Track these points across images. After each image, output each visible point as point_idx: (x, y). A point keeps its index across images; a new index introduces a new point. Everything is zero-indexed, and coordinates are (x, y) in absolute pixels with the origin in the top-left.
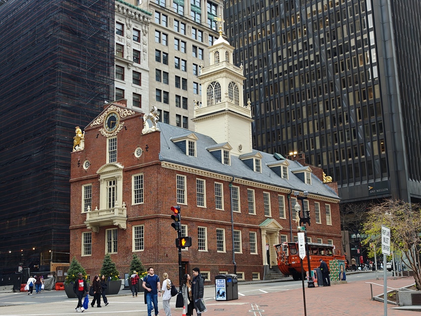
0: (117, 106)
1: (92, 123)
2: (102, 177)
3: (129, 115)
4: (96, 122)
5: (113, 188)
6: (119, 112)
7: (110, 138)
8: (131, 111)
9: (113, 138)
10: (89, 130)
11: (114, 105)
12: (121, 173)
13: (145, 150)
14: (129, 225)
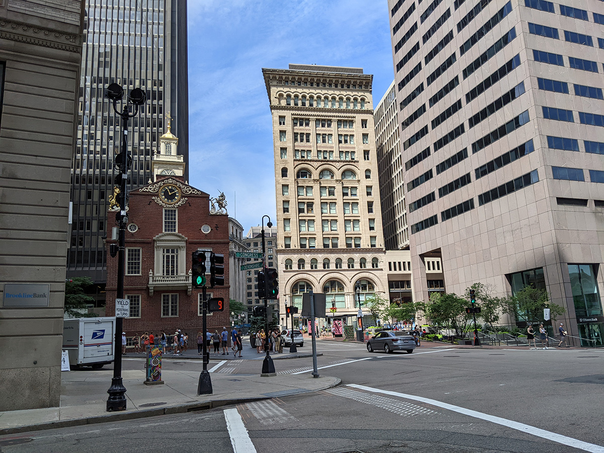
0: (177, 181)
1: (142, 189)
2: (158, 244)
3: (194, 194)
4: (147, 189)
5: (173, 257)
6: (180, 188)
7: (168, 209)
8: (196, 190)
9: (170, 209)
10: (137, 194)
11: (174, 179)
12: (183, 244)
13: (214, 229)
14: (194, 292)
